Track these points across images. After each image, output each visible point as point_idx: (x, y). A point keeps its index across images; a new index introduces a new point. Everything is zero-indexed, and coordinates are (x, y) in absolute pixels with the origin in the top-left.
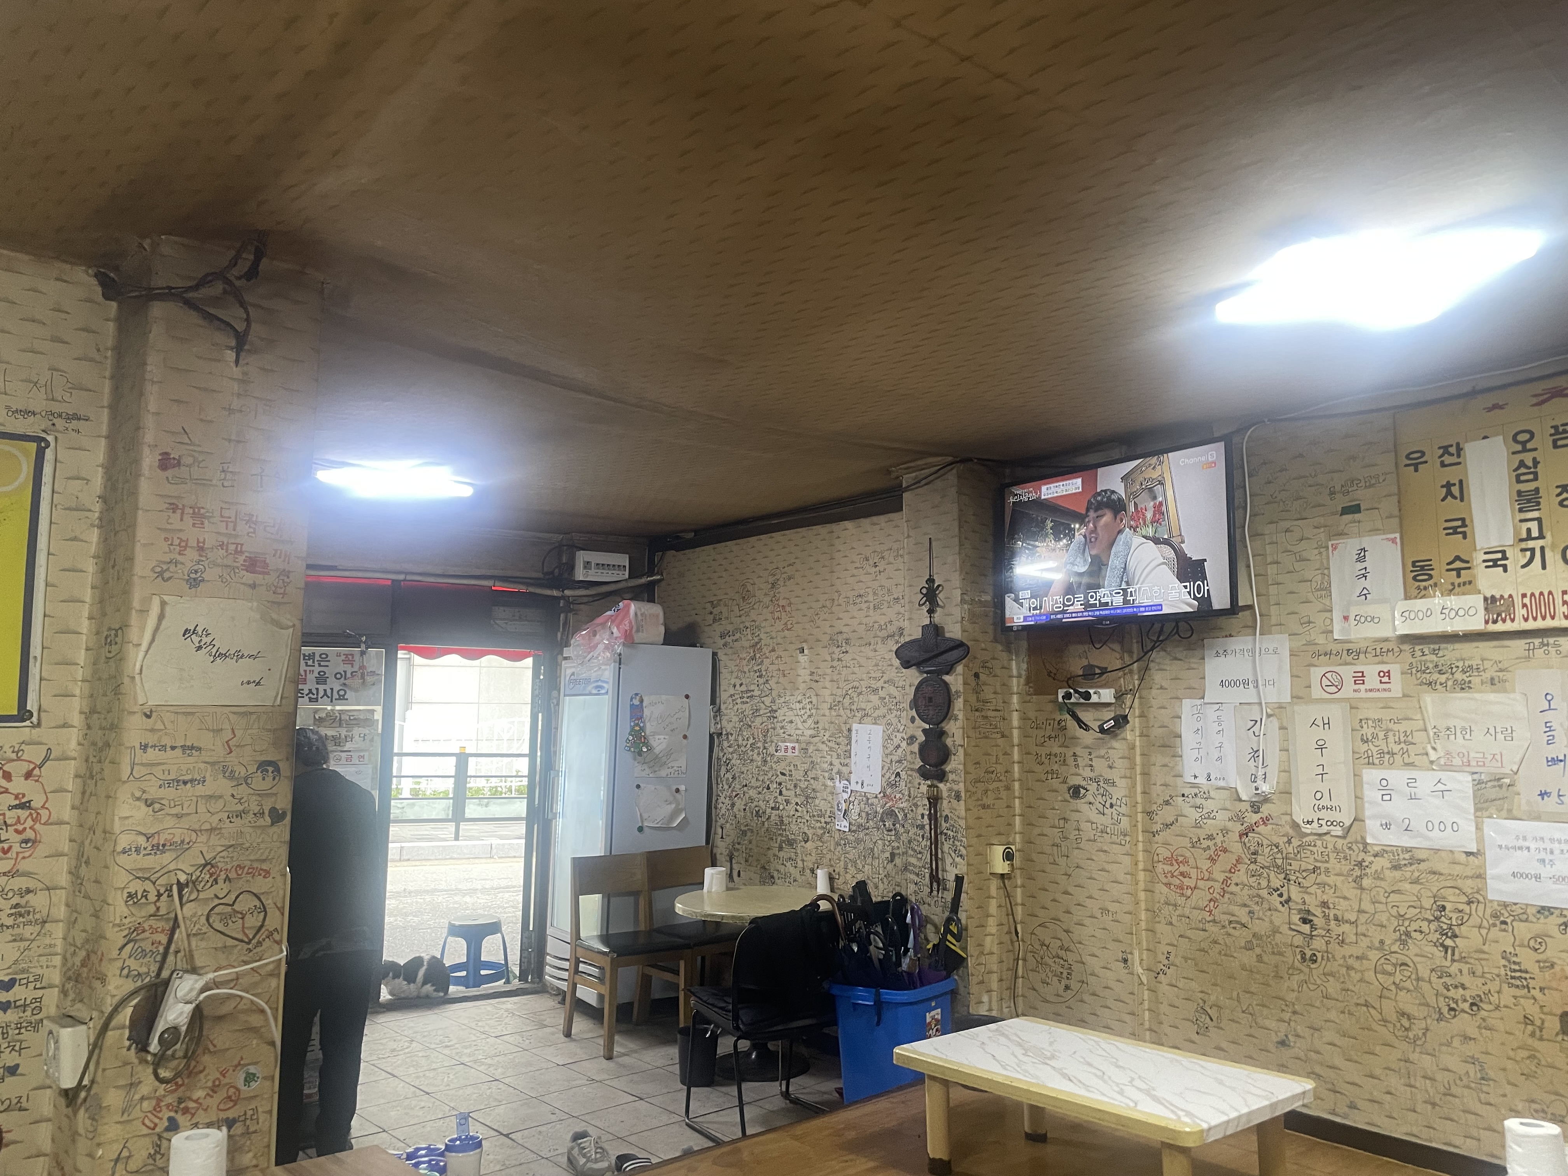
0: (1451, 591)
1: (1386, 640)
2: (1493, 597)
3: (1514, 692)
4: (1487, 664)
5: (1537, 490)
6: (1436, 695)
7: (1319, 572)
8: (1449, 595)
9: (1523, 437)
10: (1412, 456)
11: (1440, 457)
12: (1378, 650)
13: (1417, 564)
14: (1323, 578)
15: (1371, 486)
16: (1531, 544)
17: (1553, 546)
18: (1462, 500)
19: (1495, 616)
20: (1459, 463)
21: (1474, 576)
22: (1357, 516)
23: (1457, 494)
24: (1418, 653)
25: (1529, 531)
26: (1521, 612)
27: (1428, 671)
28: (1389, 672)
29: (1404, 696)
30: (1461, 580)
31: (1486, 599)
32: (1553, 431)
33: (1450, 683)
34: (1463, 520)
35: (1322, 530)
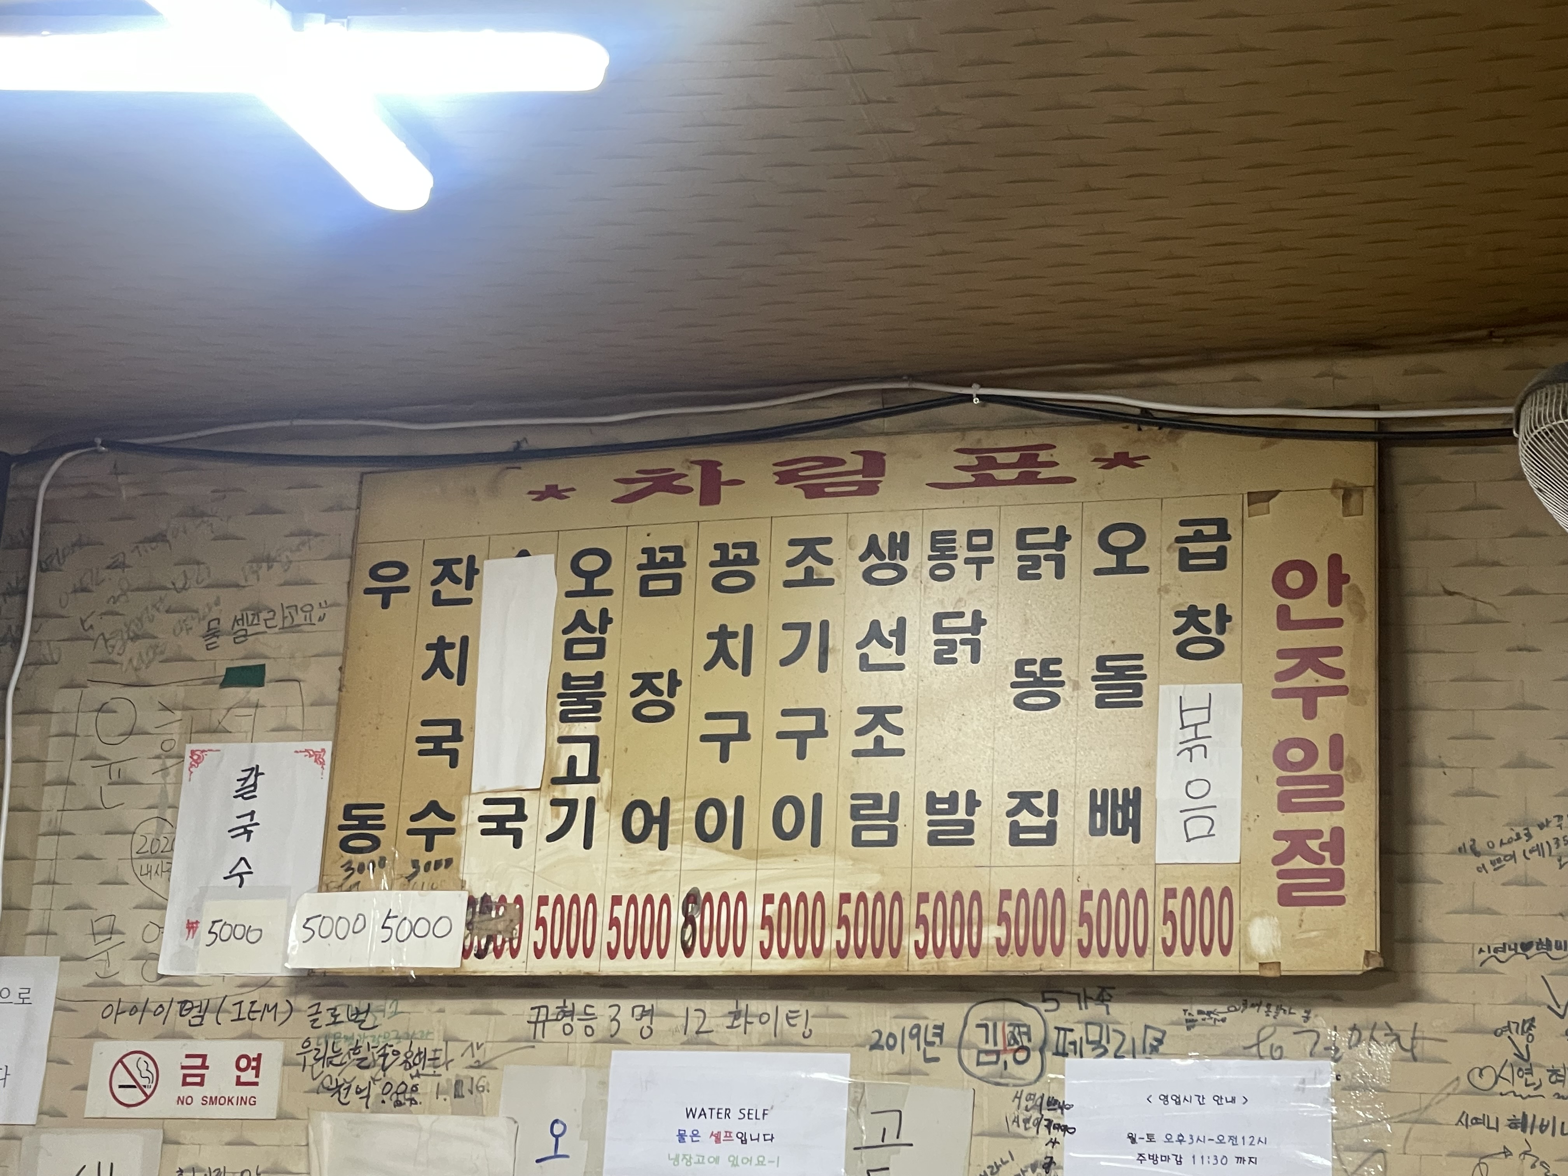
0: (410, 878)
1: (266, 983)
2: (486, 898)
3: (495, 1113)
4: (455, 1049)
5: (599, 678)
6: (344, 1116)
7: (155, 812)
8: (403, 888)
9: (591, 563)
10: (383, 572)
11: (434, 582)
12: (246, 1007)
13: (355, 812)
14: (160, 828)
15: (294, 628)
16: (572, 791)
17: (611, 798)
18: (461, 682)
19: (483, 942)
20: (468, 601)
21: (458, 851)
22: (254, 693)
23: (453, 667)
24: (325, 1018)
25: (572, 761)
26: (532, 935)
27: (336, 1061)
28: (258, 1059)
29: (282, 1116)
30: (432, 856)
31: (471, 902)
32: (644, 559)
33: (376, 1089)
34: (456, 724)
35: (178, 714)
